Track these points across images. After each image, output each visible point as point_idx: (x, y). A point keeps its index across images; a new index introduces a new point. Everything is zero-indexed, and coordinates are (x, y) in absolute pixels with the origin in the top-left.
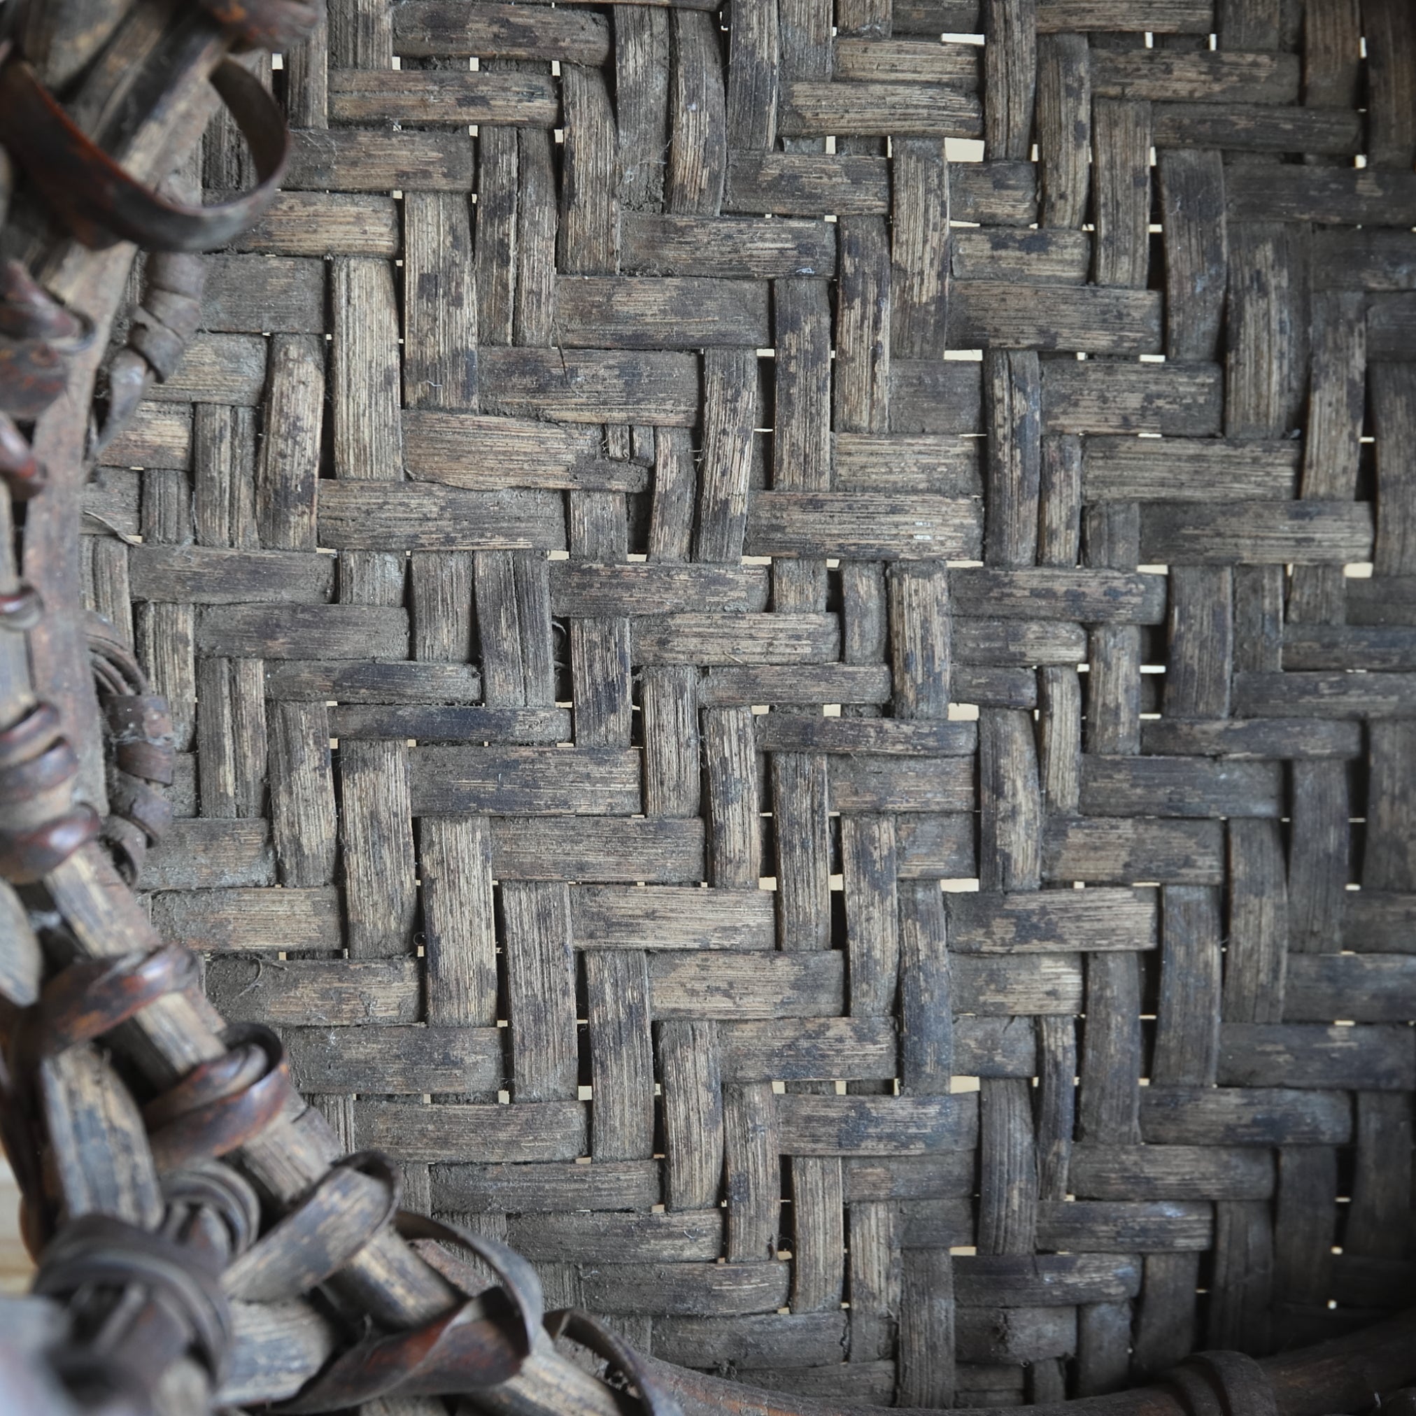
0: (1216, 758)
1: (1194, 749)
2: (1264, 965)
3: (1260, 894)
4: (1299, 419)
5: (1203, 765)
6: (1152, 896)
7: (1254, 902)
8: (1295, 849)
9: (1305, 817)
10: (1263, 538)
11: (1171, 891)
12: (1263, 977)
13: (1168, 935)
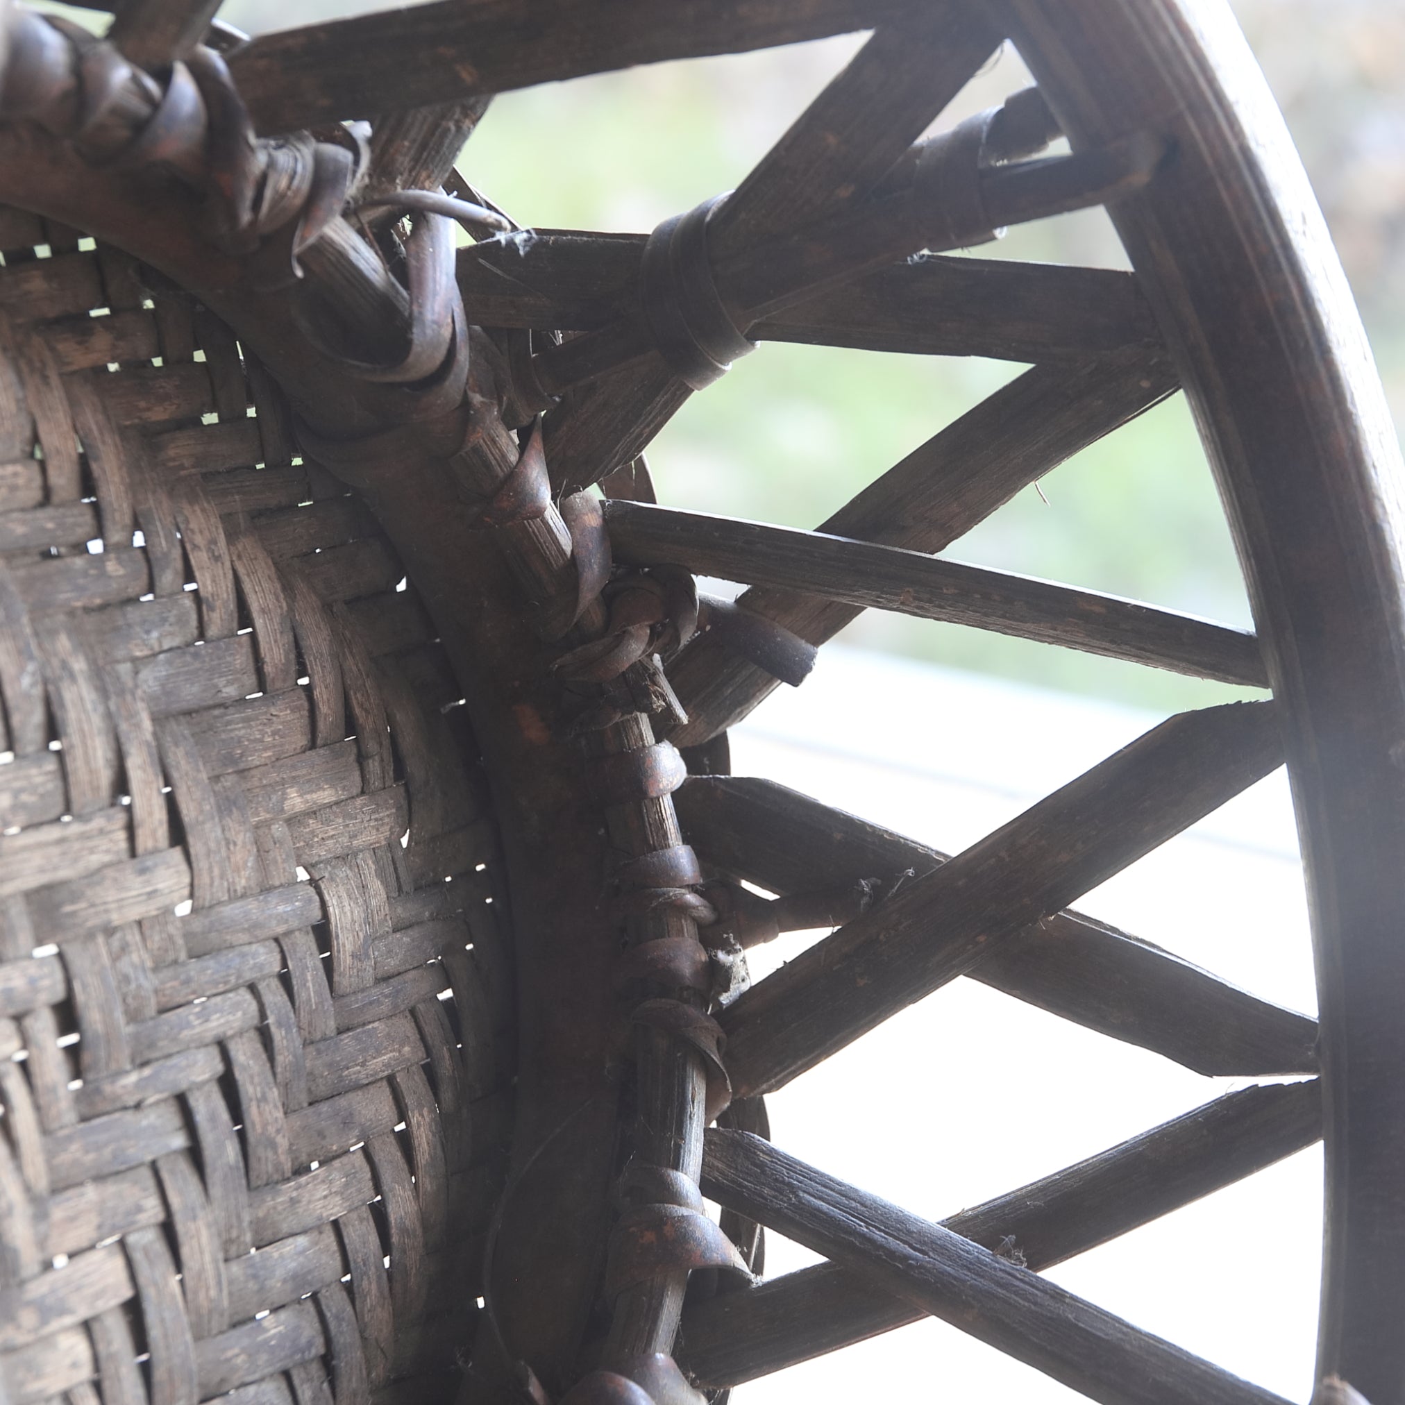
0: (138, 1106)
1: (118, 1105)
2: (212, 1282)
3: (194, 1218)
4: (121, 785)
5: (129, 1116)
6: (117, 1249)
7: (192, 1226)
8: (209, 1170)
9: (208, 1139)
10: (122, 900)
11: (132, 1239)
12: (213, 1293)
13: (142, 1280)
